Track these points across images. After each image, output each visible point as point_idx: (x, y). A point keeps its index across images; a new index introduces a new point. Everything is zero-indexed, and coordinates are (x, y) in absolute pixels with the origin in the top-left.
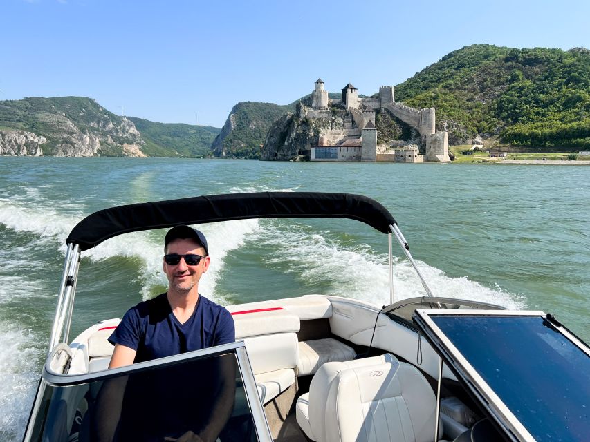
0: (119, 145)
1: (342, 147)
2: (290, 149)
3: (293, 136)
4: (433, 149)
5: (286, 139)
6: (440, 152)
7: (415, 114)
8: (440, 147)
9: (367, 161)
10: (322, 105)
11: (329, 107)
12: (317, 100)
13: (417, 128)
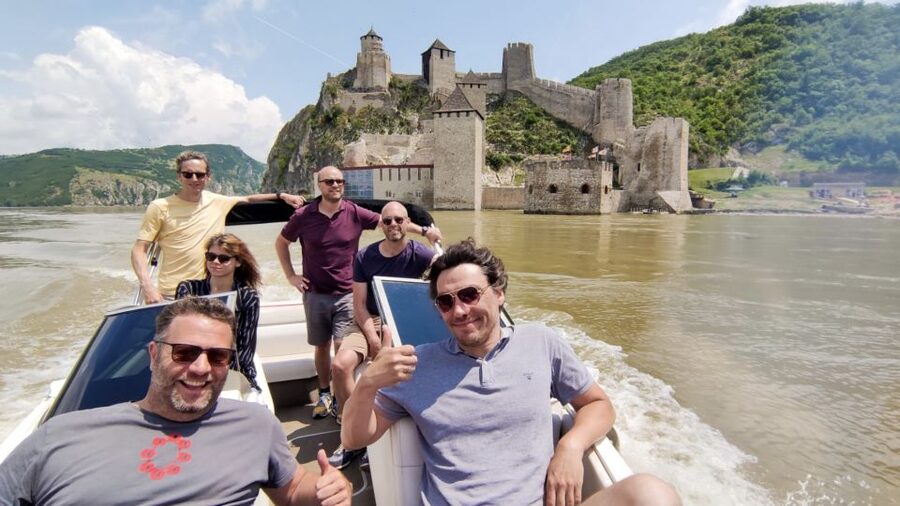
1: (384, 166)
2: (297, 181)
3: (303, 150)
4: (649, 173)
5: (290, 159)
6: (668, 182)
7: (583, 99)
8: (671, 166)
9: (451, 207)
10: (375, 85)
11: (393, 90)
12: (363, 73)
13: (589, 131)
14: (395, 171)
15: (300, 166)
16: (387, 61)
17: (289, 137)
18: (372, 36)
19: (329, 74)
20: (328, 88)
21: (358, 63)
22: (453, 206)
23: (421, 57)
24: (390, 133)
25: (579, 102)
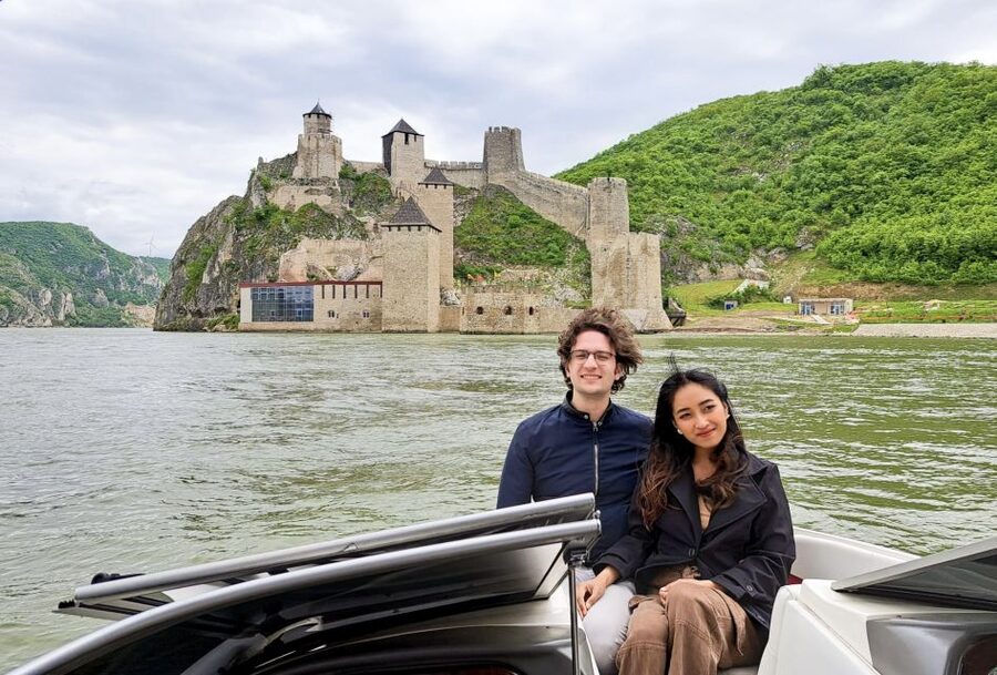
0: (117, 306)
1: (328, 282)
2: (214, 296)
3: (224, 256)
4: (614, 290)
5: (205, 265)
6: (634, 300)
7: (575, 198)
8: (635, 283)
9: (401, 328)
10: (320, 176)
11: (344, 181)
12: (306, 161)
13: (582, 237)
14: (339, 288)
15: (219, 277)
16: (337, 145)
17: (203, 237)
18: (318, 114)
19: (261, 159)
20: (259, 178)
21: (300, 146)
22: (403, 328)
23: (381, 140)
24: (339, 238)
25: (571, 201)
